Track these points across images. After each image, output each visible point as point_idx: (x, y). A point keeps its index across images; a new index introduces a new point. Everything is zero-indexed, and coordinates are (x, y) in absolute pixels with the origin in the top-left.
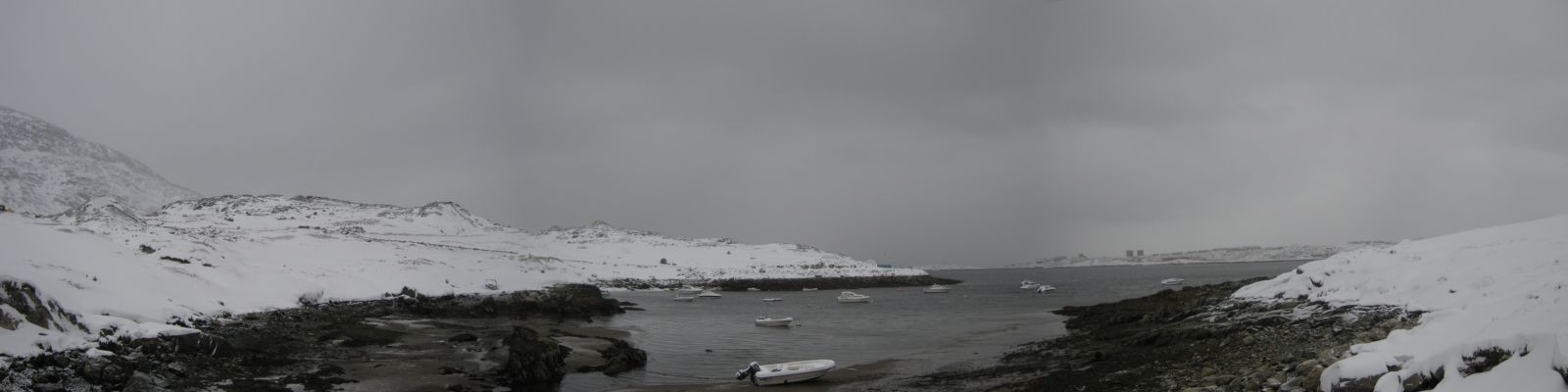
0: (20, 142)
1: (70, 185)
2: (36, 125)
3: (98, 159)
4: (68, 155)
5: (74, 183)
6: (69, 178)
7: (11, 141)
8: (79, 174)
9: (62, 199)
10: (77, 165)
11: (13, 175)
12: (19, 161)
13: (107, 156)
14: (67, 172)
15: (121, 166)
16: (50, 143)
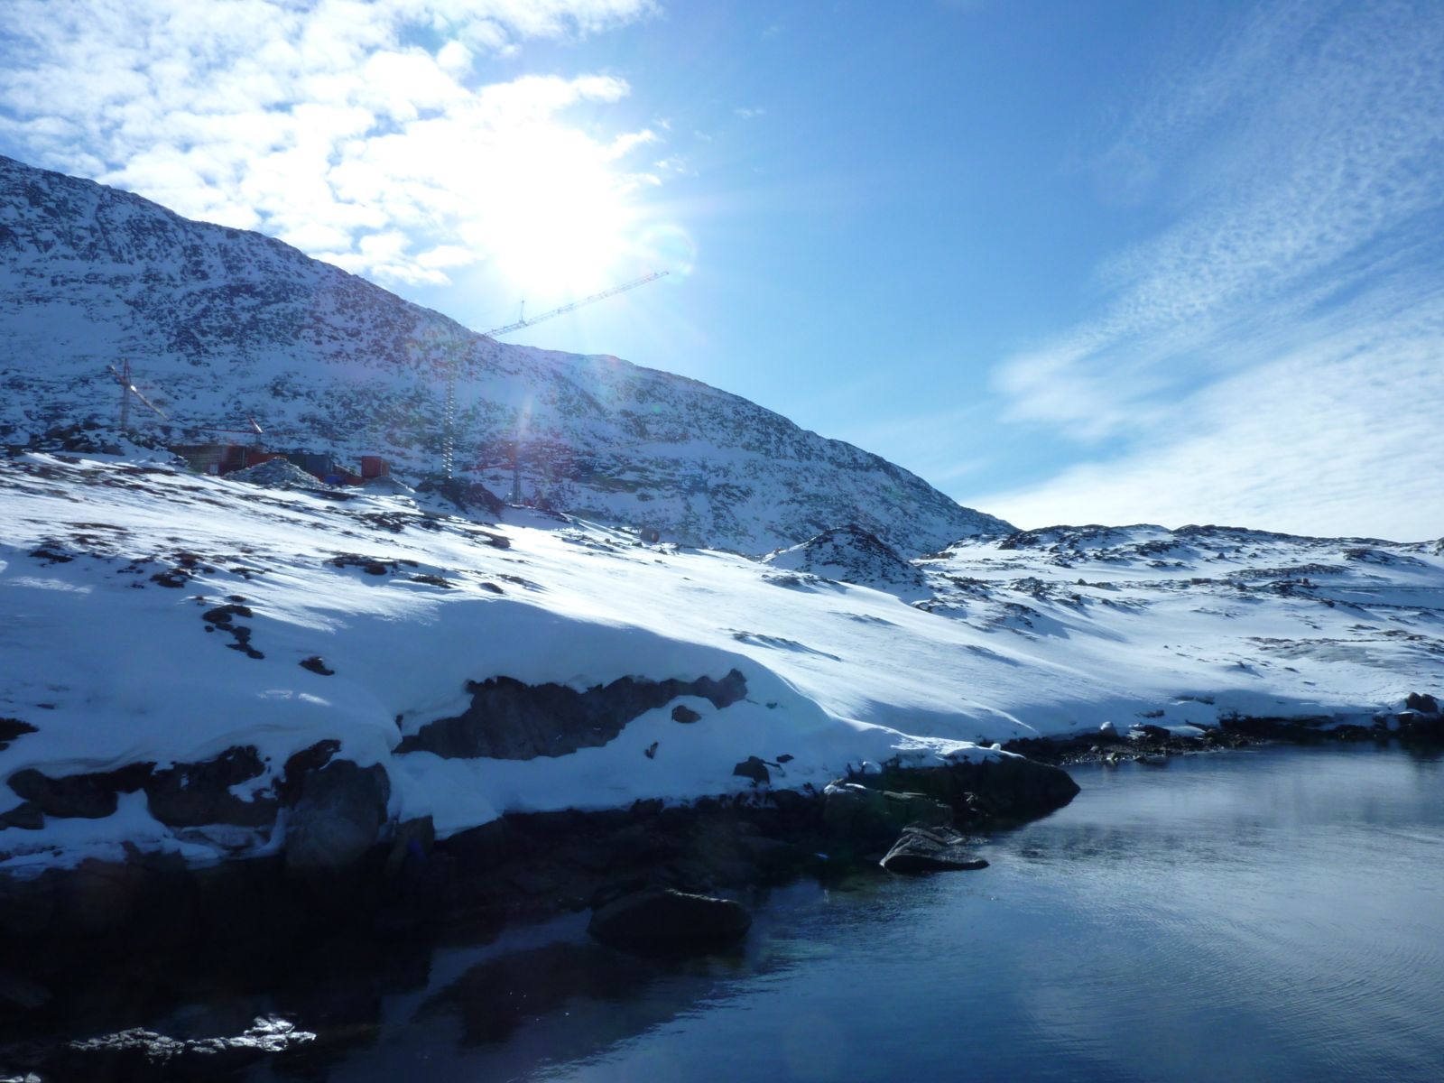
0: (713, 434)
1: (796, 505)
2: (740, 409)
3: (840, 465)
4: (792, 458)
5: (801, 503)
6: (792, 495)
7: (695, 431)
8: (810, 487)
9: (781, 529)
10: (807, 474)
11: (698, 486)
12: (709, 464)
13: (855, 460)
14: (789, 485)
15: (881, 478)
16: (763, 438)
